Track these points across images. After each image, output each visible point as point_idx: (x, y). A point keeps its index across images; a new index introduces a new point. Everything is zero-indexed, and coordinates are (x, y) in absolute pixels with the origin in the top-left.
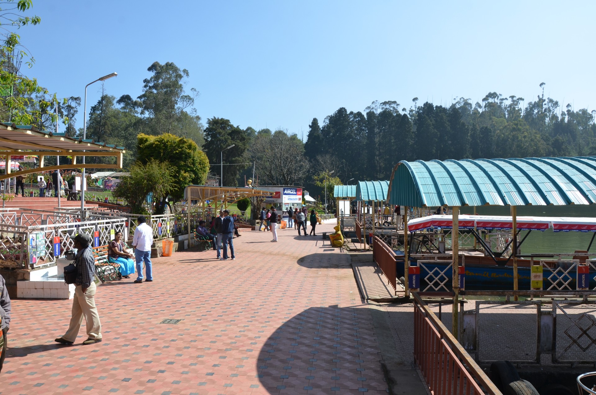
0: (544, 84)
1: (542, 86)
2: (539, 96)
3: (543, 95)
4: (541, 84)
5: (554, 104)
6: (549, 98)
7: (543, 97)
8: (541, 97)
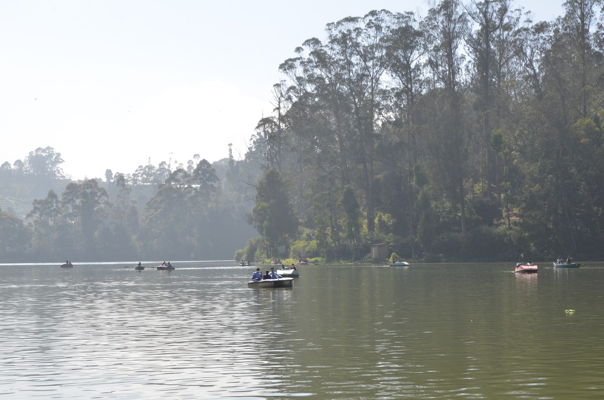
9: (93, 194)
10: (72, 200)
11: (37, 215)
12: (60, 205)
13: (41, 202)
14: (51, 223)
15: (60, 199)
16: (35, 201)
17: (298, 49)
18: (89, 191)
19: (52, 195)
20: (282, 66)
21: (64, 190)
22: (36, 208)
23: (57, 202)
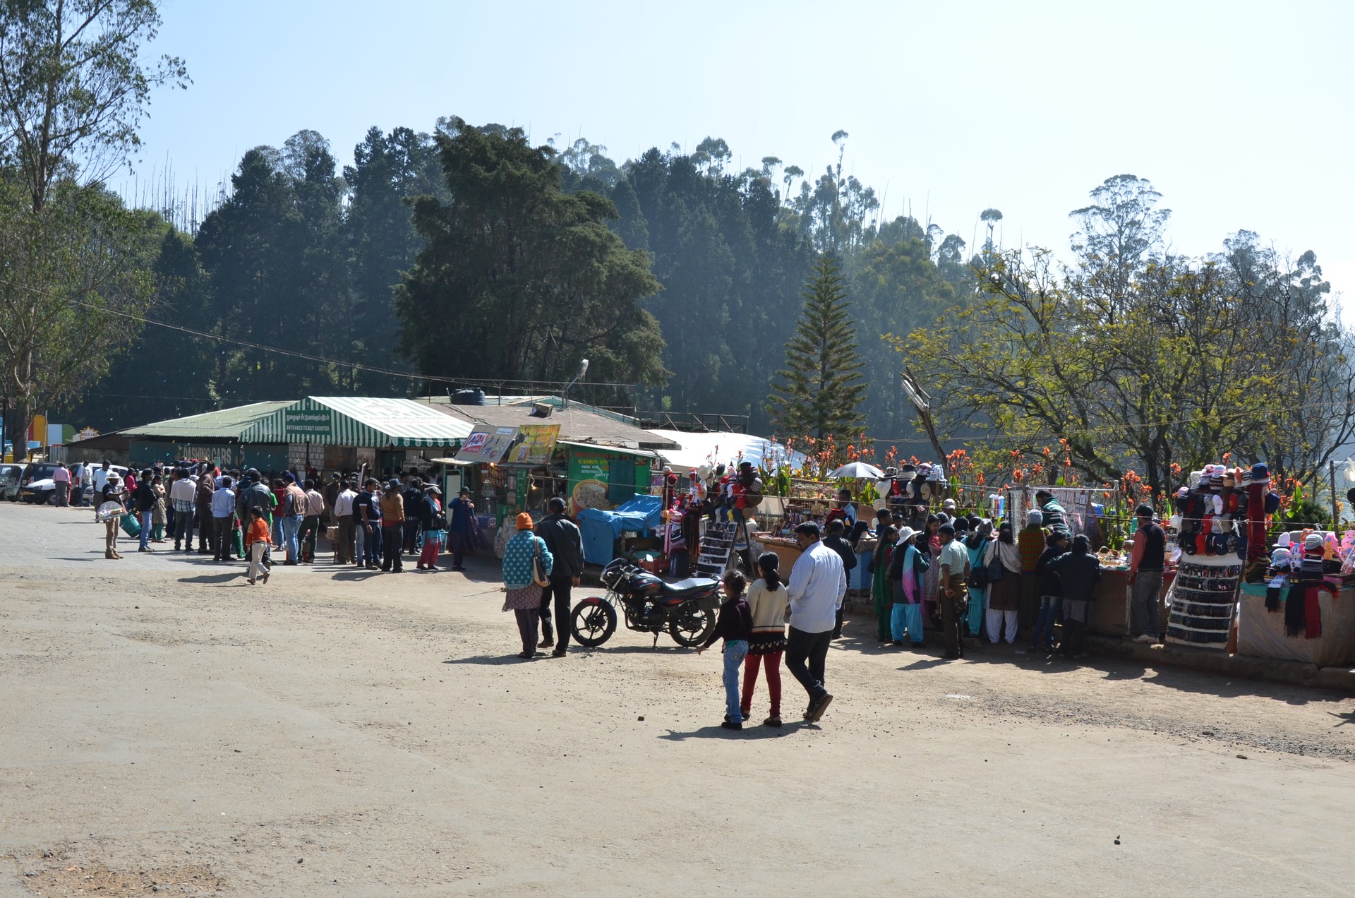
0: (846, 134)
1: (842, 140)
2: (829, 168)
3: (839, 166)
4: (838, 135)
5: (861, 196)
6: (851, 177)
7: (839, 173)
8: (834, 170)
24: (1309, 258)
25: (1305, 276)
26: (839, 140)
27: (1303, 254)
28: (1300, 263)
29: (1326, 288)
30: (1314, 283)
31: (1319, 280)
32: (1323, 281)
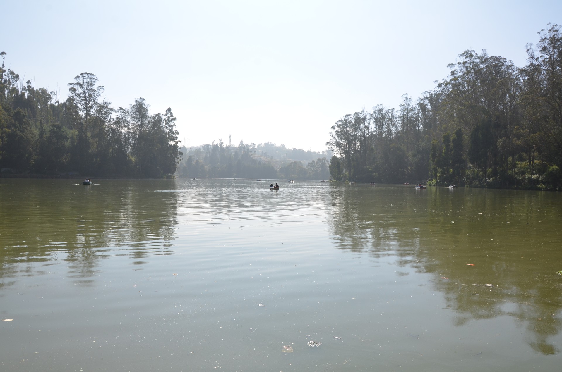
9: (325, 161)
10: (319, 163)
11: (309, 167)
12: (315, 164)
13: (310, 163)
14: (313, 169)
15: (316, 163)
16: (309, 163)
17: (336, 123)
18: (323, 160)
19: (313, 161)
20: (331, 128)
21: (317, 160)
22: (308, 165)
23: (315, 163)
24: (169, 110)
25: (168, 115)
26: (3, 55)
27: (167, 108)
28: (166, 111)
29: (175, 119)
30: (171, 118)
31: (173, 117)
32: (174, 117)
